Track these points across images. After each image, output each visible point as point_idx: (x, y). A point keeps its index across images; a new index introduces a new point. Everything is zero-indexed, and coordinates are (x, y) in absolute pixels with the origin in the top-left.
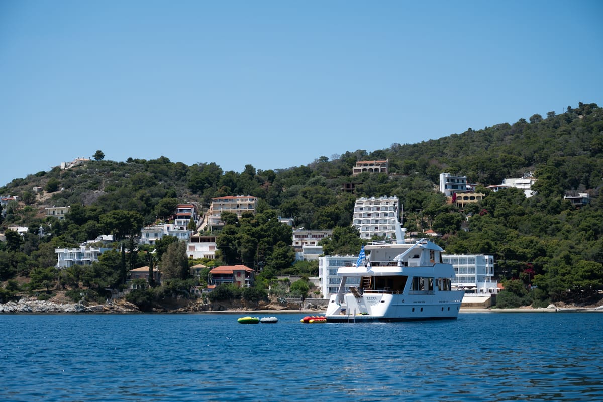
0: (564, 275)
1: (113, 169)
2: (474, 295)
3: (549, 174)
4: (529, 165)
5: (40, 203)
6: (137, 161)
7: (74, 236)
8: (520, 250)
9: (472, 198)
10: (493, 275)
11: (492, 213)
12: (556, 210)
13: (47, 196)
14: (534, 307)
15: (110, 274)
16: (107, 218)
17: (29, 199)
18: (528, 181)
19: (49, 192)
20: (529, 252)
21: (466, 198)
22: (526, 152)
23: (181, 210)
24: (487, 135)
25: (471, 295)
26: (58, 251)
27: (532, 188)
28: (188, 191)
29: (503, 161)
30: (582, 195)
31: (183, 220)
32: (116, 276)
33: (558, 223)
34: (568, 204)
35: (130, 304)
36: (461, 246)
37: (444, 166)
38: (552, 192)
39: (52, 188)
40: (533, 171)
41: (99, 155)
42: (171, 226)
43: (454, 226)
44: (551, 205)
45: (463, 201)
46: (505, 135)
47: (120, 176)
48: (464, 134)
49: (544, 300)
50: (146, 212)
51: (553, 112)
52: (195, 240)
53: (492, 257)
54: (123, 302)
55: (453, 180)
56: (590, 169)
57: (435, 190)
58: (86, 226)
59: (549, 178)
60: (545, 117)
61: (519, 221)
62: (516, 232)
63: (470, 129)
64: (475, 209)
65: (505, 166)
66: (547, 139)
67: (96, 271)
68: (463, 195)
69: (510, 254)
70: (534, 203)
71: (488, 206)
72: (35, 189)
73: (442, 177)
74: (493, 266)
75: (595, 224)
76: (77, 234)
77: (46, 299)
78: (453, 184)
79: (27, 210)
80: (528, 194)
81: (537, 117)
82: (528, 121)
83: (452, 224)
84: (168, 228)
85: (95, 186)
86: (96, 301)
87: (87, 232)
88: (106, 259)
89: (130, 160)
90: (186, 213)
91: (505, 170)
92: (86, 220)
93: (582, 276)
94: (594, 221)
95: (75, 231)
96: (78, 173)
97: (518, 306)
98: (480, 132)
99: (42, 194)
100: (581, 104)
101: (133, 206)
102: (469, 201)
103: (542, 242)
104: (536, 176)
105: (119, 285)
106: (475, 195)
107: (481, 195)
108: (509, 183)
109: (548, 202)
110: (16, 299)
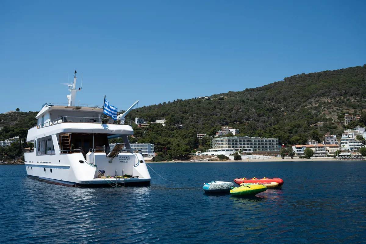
0: (177, 150)
1: (22, 115)
2: (147, 157)
3: (170, 119)
4: (163, 116)
6: (32, 112)
7: (4, 137)
8: (162, 142)
9: (146, 126)
10: (153, 150)
11: (153, 130)
12: (173, 130)
14: (167, 161)
15: (15, 150)
16: (16, 131)
18: (163, 121)
20: (165, 143)
21: (144, 126)
22: (162, 112)
24: (150, 108)
25: (146, 157)
27: (165, 123)
29: (155, 115)
30: (180, 126)
32: (17, 151)
33: (174, 134)
34: (176, 128)
36: (143, 141)
37: (137, 116)
38: (171, 124)
40: (165, 118)
41: (18, 110)
43: (140, 134)
44: (171, 128)
45: (143, 127)
46: (155, 108)
47: (25, 117)
48: (143, 108)
49: (171, 159)
51: (170, 102)
53: (153, 144)
54: (20, 160)
55: (140, 120)
56: (182, 117)
57: (134, 123)
58: (9, 133)
59: (170, 120)
60: (167, 103)
61: (161, 133)
62: (161, 136)
63: (144, 106)
64: (147, 129)
65: (156, 116)
66: (169, 108)
67: (10, 149)
68: (143, 125)
69: (159, 144)
70: (166, 127)
71: (151, 128)
73: (136, 119)
74: (153, 147)
75: (185, 134)
76: (5, 136)
78: (139, 121)
80: (163, 125)
81: (165, 103)
82: (162, 104)
83: (140, 133)
85: (15, 120)
86: (9, 160)
87: (10, 136)
89: (30, 112)
91: (156, 117)
92: (9, 131)
93: (183, 151)
94: (185, 133)
95: (5, 135)
96: (9, 115)
97: (162, 161)
98: (148, 107)
100: (178, 99)
102: (145, 127)
103: (169, 140)
104: (166, 120)
105: (18, 154)
106: (147, 125)
107: (149, 125)
108: (157, 121)
109: (170, 128)
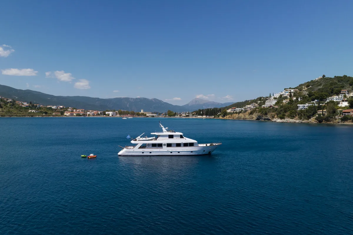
1: (327, 80)
5: (304, 91)
6: (337, 77)
13: (306, 89)
15: (311, 112)
17: (300, 90)
19: (307, 87)
23: (342, 92)
26: (298, 105)
28: (349, 85)
31: (342, 95)
35: (316, 120)
39: (308, 86)
41: (324, 76)
42: (337, 97)
47: (328, 82)
50: (332, 93)
52: (343, 101)
54: (314, 120)
58: (311, 97)
72: (303, 87)
76: (308, 100)
77: (292, 119)
79: (299, 93)
84: (336, 97)
85: (320, 85)
86: (306, 119)
87: (312, 99)
88: (310, 108)
89: (335, 77)
90: (345, 92)
96: (317, 82)
99: (304, 88)
101: (327, 91)
105: (313, 115)
110: (284, 118)
